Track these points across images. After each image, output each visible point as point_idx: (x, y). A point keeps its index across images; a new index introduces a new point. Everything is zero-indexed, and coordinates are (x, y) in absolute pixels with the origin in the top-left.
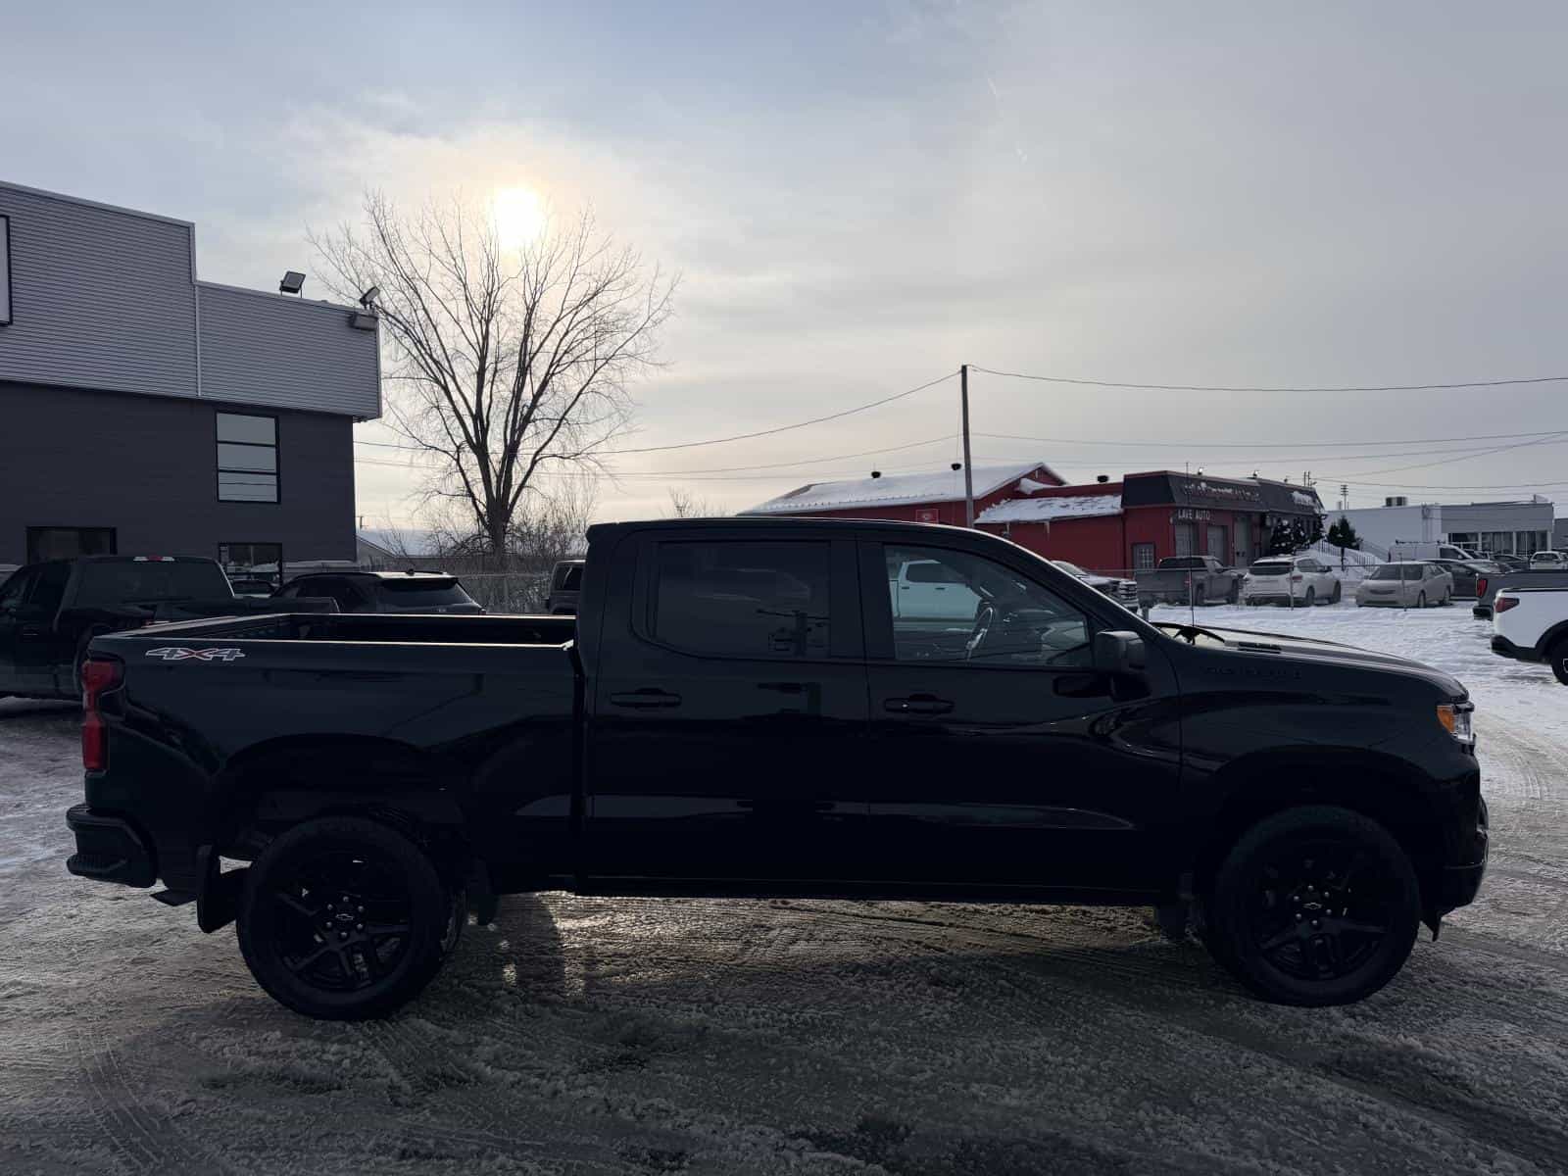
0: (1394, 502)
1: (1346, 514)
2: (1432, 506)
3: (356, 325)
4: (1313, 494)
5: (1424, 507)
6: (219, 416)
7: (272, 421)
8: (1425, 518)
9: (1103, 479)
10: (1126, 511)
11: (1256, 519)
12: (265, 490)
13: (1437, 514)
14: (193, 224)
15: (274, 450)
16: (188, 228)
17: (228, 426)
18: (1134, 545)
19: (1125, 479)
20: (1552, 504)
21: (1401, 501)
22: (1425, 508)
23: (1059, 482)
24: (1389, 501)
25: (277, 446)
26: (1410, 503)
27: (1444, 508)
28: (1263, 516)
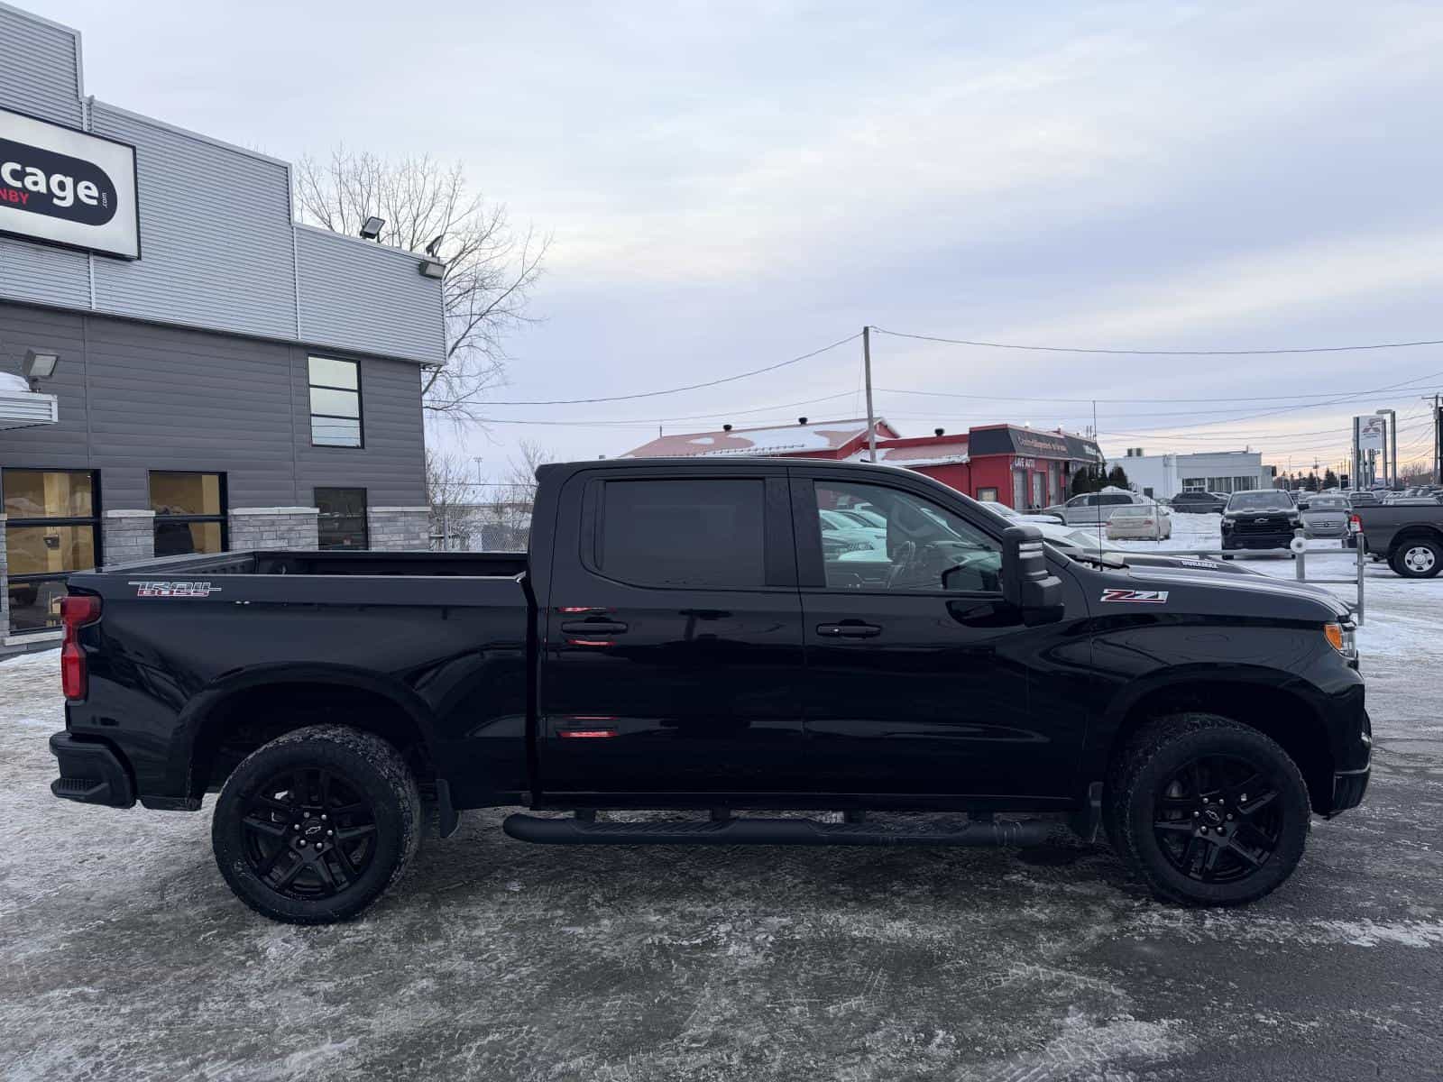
0: (1134, 453)
1: (1119, 462)
2: (1170, 455)
3: (428, 272)
4: (1095, 446)
5: (1165, 456)
6: (311, 359)
7: (354, 366)
8: (1165, 465)
9: (939, 432)
10: (971, 459)
11: (1062, 466)
12: (349, 435)
13: (1174, 462)
14: (290, 165)
15: (356, 395)
16: (286, 168)
17: (320, 370)
18: (977, 489)
19: (970, 432)
20: (1260, 454)
21: (1139, 452)
22: (1166, 459)
23: (894, 435)
24: (1130, 452)
25: (360, 391)
26: (1146, 453)
27: (1179, 457)
28: (1067, 464)
